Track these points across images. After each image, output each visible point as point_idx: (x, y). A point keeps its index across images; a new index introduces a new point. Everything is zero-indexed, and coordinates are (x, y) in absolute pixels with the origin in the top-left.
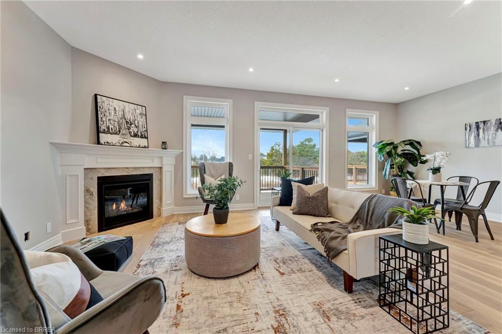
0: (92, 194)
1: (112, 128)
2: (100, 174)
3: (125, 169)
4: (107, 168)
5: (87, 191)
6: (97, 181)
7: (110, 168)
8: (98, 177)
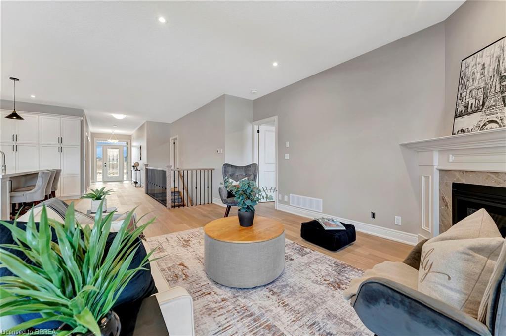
0: (446, 205)
1: (472, 104)
2: (455, 179)
3: (492, 175)
4: (463, 171)
5: (442, 199)
6: (451, 189)
7: (466, 171)
8: (453, 183)
